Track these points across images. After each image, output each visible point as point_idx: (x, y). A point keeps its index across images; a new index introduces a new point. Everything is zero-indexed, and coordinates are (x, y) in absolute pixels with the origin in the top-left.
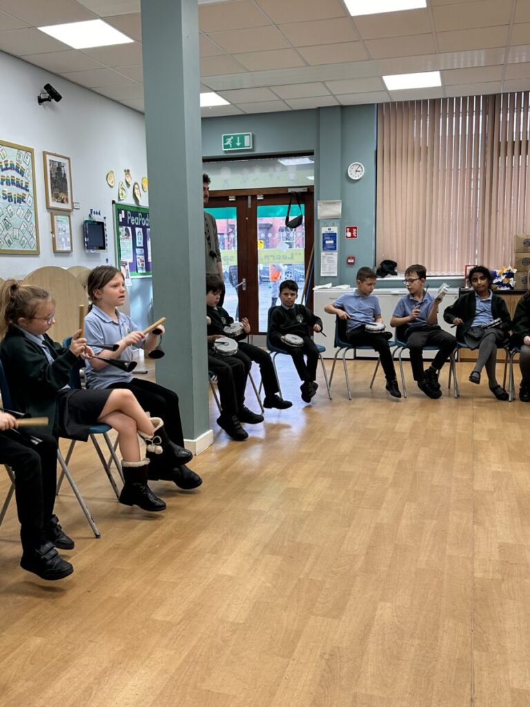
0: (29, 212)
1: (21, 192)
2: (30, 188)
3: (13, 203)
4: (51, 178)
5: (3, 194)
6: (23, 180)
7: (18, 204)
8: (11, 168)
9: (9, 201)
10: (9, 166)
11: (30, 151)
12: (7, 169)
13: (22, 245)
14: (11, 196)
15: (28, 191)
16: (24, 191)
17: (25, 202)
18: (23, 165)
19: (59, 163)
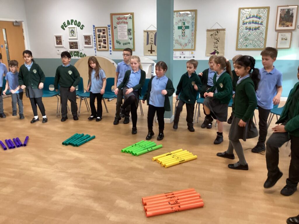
0: (261, 33)
1: (257, 26)
2: (264, 24)
3: (251, 31)
4: (281, 17)
5: (246, 28)
6: (260, 21)
7: (254, 31)
8: (253, 17)
9: (249, 30)
10: (252, 16)
11: (268, 8)
12: (250, 18)
13: (254, 46)
14: (251, 28)
15: (262, 25)
16: (260, 25)
17: (259, 29)
18: (261, 15)
19: (288, 9)
